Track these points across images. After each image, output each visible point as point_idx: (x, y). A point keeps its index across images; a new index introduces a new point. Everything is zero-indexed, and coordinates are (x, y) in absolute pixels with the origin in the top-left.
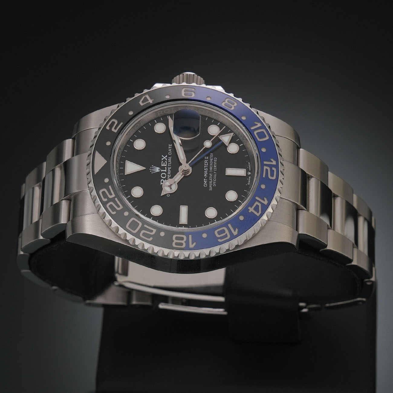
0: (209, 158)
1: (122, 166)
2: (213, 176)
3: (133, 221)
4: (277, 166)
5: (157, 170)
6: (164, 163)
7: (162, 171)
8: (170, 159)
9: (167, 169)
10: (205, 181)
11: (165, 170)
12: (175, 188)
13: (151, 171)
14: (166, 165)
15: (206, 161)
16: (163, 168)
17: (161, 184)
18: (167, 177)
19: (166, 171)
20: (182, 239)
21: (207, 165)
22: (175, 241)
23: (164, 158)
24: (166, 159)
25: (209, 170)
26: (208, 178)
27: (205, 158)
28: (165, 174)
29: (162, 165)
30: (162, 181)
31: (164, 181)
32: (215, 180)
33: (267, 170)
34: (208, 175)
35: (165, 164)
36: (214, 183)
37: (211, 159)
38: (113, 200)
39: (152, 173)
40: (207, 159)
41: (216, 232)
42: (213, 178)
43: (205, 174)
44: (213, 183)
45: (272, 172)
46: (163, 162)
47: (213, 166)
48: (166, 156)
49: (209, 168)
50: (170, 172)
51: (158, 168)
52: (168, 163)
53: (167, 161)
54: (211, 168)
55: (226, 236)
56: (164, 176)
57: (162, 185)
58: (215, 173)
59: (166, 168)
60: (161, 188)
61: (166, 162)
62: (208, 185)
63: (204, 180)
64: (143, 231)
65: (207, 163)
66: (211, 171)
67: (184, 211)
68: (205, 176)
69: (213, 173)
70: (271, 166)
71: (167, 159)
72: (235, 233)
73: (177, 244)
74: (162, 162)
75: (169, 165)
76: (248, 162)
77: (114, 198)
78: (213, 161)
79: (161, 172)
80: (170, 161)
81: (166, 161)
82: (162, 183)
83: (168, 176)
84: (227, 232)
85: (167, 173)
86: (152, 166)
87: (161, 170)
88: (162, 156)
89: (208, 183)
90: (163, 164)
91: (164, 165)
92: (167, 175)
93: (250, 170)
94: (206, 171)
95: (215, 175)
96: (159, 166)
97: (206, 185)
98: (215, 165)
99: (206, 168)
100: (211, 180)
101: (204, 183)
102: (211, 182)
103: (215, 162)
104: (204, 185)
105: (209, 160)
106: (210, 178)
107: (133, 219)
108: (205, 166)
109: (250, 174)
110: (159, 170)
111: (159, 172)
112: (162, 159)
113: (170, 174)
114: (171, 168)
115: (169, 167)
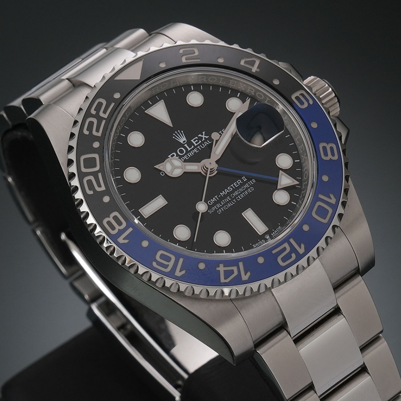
0: (246, 182)
1: (154, 100)
2: (228, 202)
3: (95, 158)
4: (299, 257)
5: (182, 139)
6: (197, 141)
8: (207, 143)
9: (193, 149)
10: (214, 198)
11: (190, 148)
12: (177, 173)
13: (174, 134)
14: (196, 145)
15: (239, 182)
16: (190, 144)
17: (170, 156)
18: (183, 156)
19: (189, 149)
20: (120, 223)
21: (236, 186)
22: (111, 219)
23: (204, 136)
24: (203, 139)
25: (233, 192)
26: (221, 199)
27: (243, 178)
28: (185, 152)
29: (192, 141)
30: (174, 155)
32: (226, 207)
33: (285, 249)
34: (225, 196)
36: (221, 210)
37: (247, 186)
38: (100, 119)
39: (174, 137)
40: (242, 180)
41: (160, 252)
43: (223, 192)
44: (220, 208)
45: (288, 256)
46: (196, 139)
47: (241, 193)
48: (207, 137)
49: (234, 190)
50: (192, 154)
51: (185, 139)
52: (201, 144)
53: (203, 142)
54: (236, 193)
55: (166, 267)
56: (181, 151)
57: (169, 158)
58: (234, 202)
59: (193, 147)
60: (163, 159)
61: (200, 141)
62: (213, 205)
63: (216, 197)
64: (91, 178)
66: (233, 196)
67: (159, 202)
68: (221, 193)
69: (232, 199)
70: (293, 250)
72: (178, 273)
73: (109, 223)
74: (196, 138)
76: (279, 226)
77: (104, 119)
78: (247, 189)
79: (182, 145)
81: (201, 141)
82: (171, 156)
83: (185, 157)
84: (171, 264)
85: (187, 152)
86: (182, 131)
88: (204, 133)
89: (215, 203)
90: (194, 141)
91: (194, 143)
92: (186, 154)
93: (272, 234)
94: (228, 191)
95: (232, 203)
96: (189, 138)
97: (211, 203)
98: (243, 194)
99: (232, 187)
100: (222, 204)
101: (212, 200)
102: (220, 206)
103: (247, 191)
104: (210, 201)
105: (244, 183)
106: (223, 201)
107: (96, 156)
108: (233, 185)
109: (267, 238)
110: (183, 142)
111: (182, 143)
112: (200, 135)
113: (190, 157)
114: (197, 152)
115: (197, 150)
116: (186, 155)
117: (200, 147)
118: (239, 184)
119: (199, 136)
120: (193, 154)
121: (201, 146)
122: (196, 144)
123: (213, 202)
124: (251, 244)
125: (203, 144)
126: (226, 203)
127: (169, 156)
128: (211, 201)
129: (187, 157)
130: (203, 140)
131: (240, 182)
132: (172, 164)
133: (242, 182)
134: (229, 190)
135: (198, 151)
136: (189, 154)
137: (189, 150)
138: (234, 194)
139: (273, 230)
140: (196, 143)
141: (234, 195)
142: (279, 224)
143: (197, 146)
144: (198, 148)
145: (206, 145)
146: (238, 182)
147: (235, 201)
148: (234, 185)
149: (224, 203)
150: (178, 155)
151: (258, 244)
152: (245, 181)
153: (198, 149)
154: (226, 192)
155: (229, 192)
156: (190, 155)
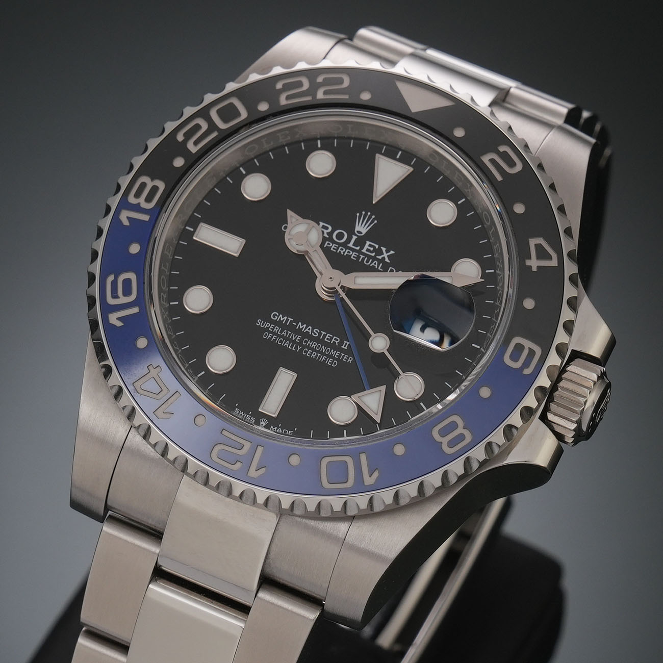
2: (291, 340)
3: (239, 114)
5: (362, 228)
6: (372, 249)
7: (354, 238)
8: (376, 266)
9: (353, 250)
10: (286, 318)
11: (353, 245)
13: (364, 213)
14: (364, 251)
15: (336, 340)
17: (322, 224)
18: (334, 242)
19: (351, 245)
21: (326, 340)
23: (385, 255)
24: (380, 257)
25: (312, 339)
26: (292, 328)
29: (368, 243)
30: (327, 228)
31: (326, 231)
32: (281, 342)
35: (368, 250)
36: (272, 337)
37: (336, 354)
39: (358, 214)
41: (132, 276)
42: (286, 339)
43: (305, 326)
46: (374, 247)
47: (318, 352)
48: (387, 260)
49: (317, 340)
50: (344, 253)
51: (364, 231)
52: (369, 257)
53: (374, 259)
54: (314, 345)
56: (340, 236)
57: (319, 224)
58: (296, 348)
59: (358, 248)
61: (373, 254)
62: (272, 322)
63: (290, 319)
64: (205, 126)
65: (331, 340)
66: (306, 342)
67: (230, 244)
68: (300, 324)
70: (247, 461)
71: (378, 260)
73: (143, 185)
74: (377, 246)
75: (362, 257)
76: (294, 430)
77: (314, 95)
79: (351, 232)
80: (373, 264)
81: (375, 255)
82: (323, 226)
83: (333, 246)
84: (123, 300)
85: (345, 245)
86: (376, 222)
87: (357, 235)
88: (392, 252)
89: (278, 323)
90: (370, 245)
91: (366, 247)
92: (340, 245)
93: (272, 427)
94: (310, 331)
95: (292, 347)
97: (275, 318)
98: (317, 355)
99: (320, 334)
100: (283, 333)
101: (281, 316)
102: (278, 331)
103: (326, 359)
104: (278, 314)
105: (338, 348)
106: (289, 332)
108: (326, 333)
109: (261, 423)
110: (358, 232)
112: (384, 249)
113: (338, 252)
114: (352, 259)
115: (356, 256)
116: (337, 246)
117: (363, 259)
118: (332, 342)
119: (382, 248)
120: (345, 255)
121: (366, 258)
122: (366, 251)
124: (237, 405)
125: (371, 260)
127: (320, 222)
128: (278, 317)
129: (336, 248)
130: (377, 257)
131: (337, 342)
134: (312, 331)
135: (355, 259)
136: (342, 249)
137: (348, 245)
138: (311, 342)
139: (280, 425)
140: (367, 249)
141: (309, 342)
142: (296, 429)
143: (363, 254)
144: (360, 257)
147: (299, 349)
148: (325, 336)
151: (242, 415)
152: (343, 347)
153: (358, 257)
154: (307, 330)
155: (310, 333)
156: (342, 252)
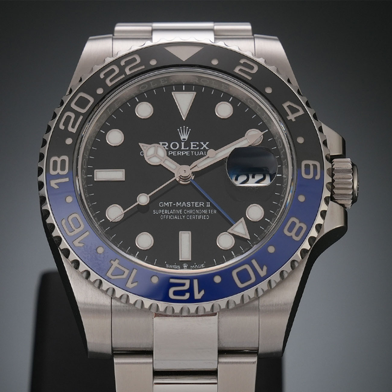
0: (208, 208)
1: (189, 87)
4: (191, 300)
12: (154, 161)
20: (63, 169)
22: (59, 160)
27: (207, 203)
28: (178, 148)
33: (183, 285)
34: (179, 208)
40: (205, 205)
44: (166, 214)
45: (182, 293)
55: (71, 230)
69: (183, 214)
72: (77, 243)
78: (203, 214)
96: (190, 139)
107: (92, 100)
111: (181, 140)
123: (164, 206)
126: (174, 215)
132: (156, 151)
133: (203, 206)
145: (200, 155)
146: (201, 203)
149: (173, 212)
150: (169, 147)
